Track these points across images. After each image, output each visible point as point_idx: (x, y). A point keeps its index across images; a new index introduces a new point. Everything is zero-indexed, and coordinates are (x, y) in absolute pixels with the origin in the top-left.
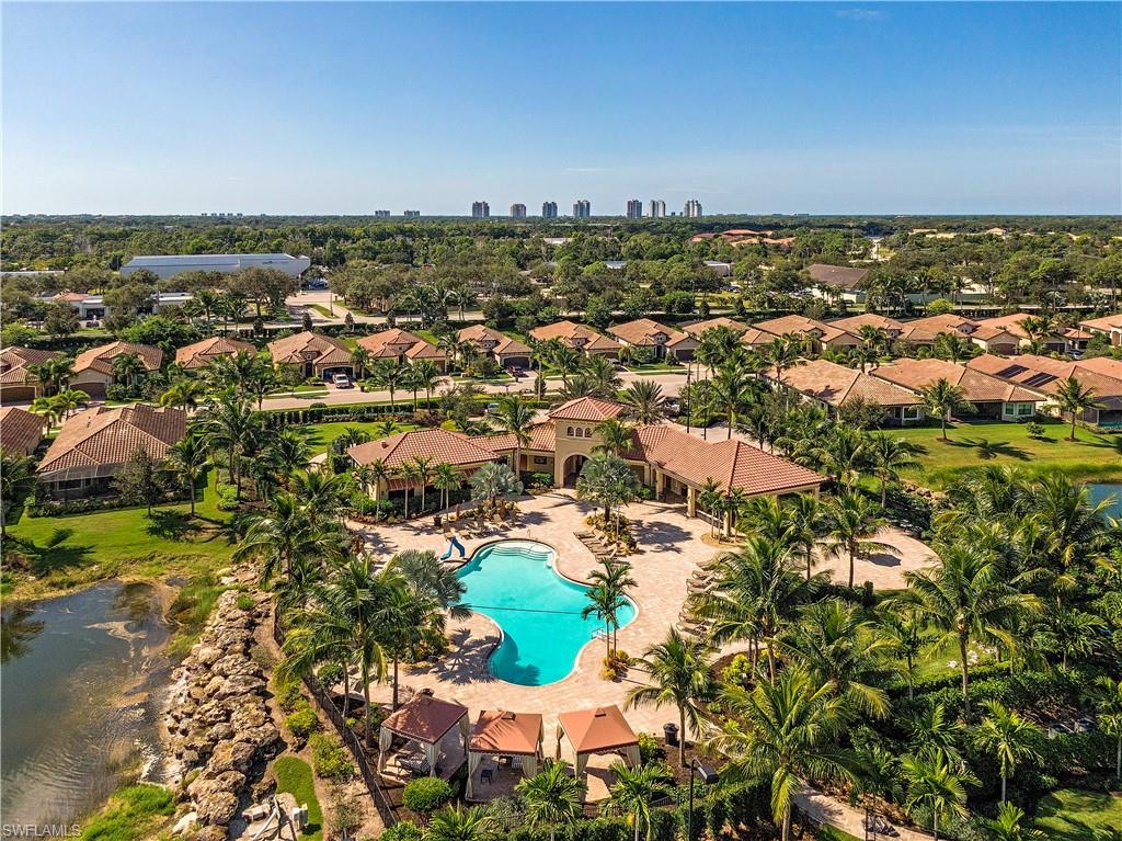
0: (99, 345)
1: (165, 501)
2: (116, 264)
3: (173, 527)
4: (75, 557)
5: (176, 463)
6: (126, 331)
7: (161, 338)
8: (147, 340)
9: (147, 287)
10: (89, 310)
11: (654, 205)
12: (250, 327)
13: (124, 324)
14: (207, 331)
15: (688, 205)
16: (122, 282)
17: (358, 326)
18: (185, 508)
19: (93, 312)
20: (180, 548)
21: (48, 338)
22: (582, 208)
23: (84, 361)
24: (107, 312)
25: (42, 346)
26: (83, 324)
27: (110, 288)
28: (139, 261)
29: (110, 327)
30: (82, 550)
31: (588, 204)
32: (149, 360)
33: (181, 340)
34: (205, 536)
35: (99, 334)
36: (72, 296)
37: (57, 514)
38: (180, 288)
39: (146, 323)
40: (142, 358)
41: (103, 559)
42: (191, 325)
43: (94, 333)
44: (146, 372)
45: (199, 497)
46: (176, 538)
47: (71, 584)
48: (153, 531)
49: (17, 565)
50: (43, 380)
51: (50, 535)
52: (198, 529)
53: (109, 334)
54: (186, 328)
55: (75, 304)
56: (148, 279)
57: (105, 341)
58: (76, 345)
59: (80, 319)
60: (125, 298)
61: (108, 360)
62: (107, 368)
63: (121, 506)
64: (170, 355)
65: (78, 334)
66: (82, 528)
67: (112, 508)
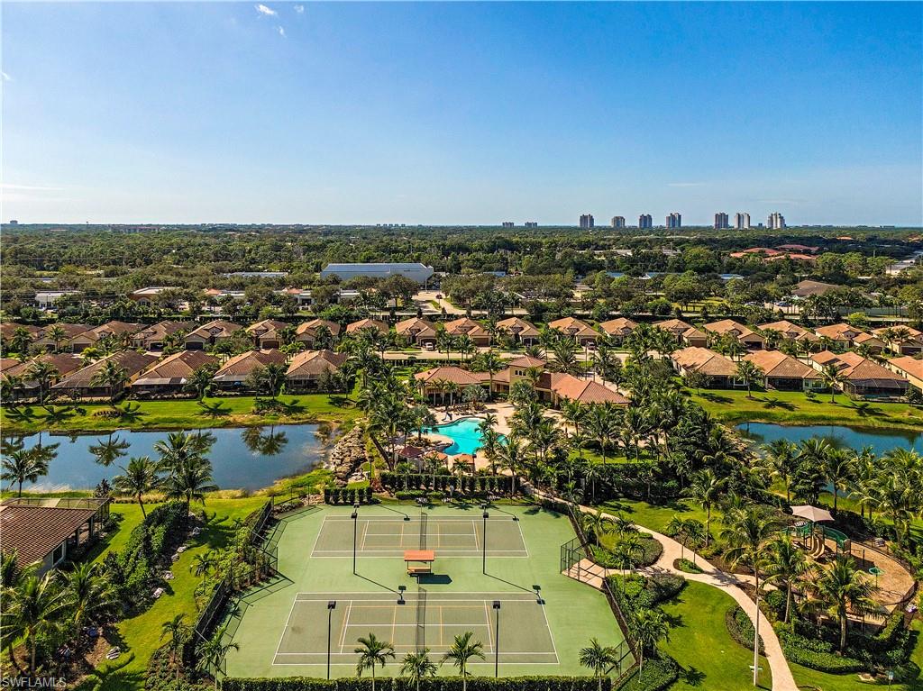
0: (309, 321)
1: (336, 393)
2: (318, 268)
3: (339, 402)
4: (301, 410)
5: (340, 374)
6: (322, 313)
7: (340, 318)
8: (333, 319)
9: (335, 287)
10: (303, 300)
11: (740, 217)
12: (388, 314)
13: (321, 309)
14: (365, 314)
15: (772, 218)
16: (321, 283)
17: (449, 315)
18: (344, 396)
19: (306, 301)
20: (341, 411)
21: (283, 315)
22: (674, 220)
23: (301, 329)
24: (313, 301)
25: (280, 319)
26: (301, 308)
27: (314, 286)
28: (332, 268)
29: (315, 311)
30: (303, 408)
31: (680, 216)
32: (333, 330)
33: (350, 319)
34: (351, 407)
35: (309, 315)
36: (294, 291)
37: (293, 394)
38: (353, 287)
39: (333, 309)
40: (329, 329)
41: (311, 412)
42: (356, 311)
43: (305, 314)
44: (331, 336)
45: (350, 392)
46: (340, 407)
47: (300, 419)
48: (330, 403)
49: (279, 411)
50: (284, 338)
51: (291, 401)
52: (348, 404)
53: (314, 315)
54: (354, 313)
55: (296, 296)
56: (336, 281)
57: (312, 319)
58: (297, 320)
59: (299, 305)
60: (323, 293)
61: (313, 329)
62: (312, 332)
63: (318, 393)
64: (344, 327)
65: (298, 314)
66: (303, 400)
67: (314, 393)
